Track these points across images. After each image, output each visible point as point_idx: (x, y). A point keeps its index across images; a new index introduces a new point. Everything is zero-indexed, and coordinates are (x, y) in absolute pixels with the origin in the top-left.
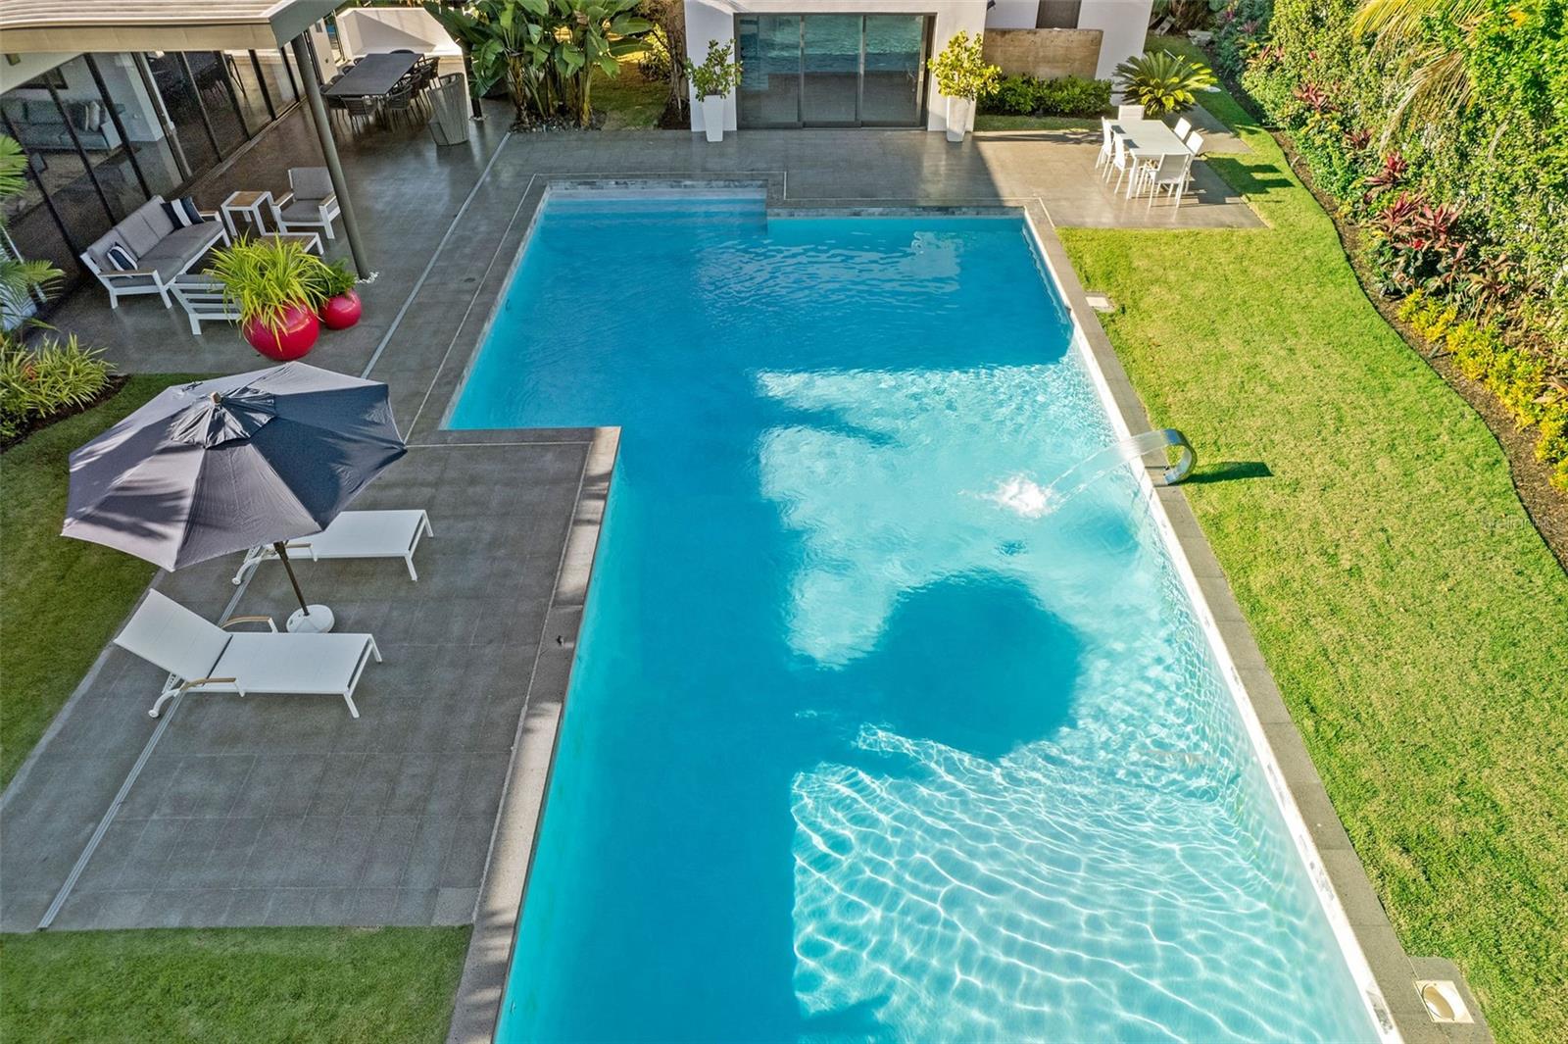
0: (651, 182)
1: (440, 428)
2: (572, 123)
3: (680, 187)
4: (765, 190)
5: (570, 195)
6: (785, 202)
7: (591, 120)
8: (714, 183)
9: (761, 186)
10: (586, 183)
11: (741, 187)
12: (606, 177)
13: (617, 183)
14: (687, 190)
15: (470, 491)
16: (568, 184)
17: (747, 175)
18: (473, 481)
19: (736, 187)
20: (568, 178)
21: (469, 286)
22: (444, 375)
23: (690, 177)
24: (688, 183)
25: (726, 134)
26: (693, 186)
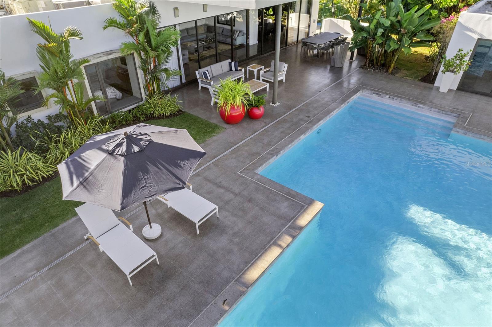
0: (404, 101)
1: (255, 172)
2: (385, 70)
3: (417, 106)
4: (457, 118)
5: (369, 97)
6: (464, 127)
7: (392, 71)
8: (433, 109)
9: (455, 117)
10: (377, 94)
11: (445, 114)
12: (386, 94)
13: (389, 97)
14: (419, 108)
15: (246, 204)
16: (370, 92)
17: (451, 110)
18: (250, 200)
19: (443, 113)
20: (370, 90)
21: (307, 119)
22: (273, 150)
23: (422, 103)
24: (421, 106)
25: (450, 90)
26: (422, 108)
